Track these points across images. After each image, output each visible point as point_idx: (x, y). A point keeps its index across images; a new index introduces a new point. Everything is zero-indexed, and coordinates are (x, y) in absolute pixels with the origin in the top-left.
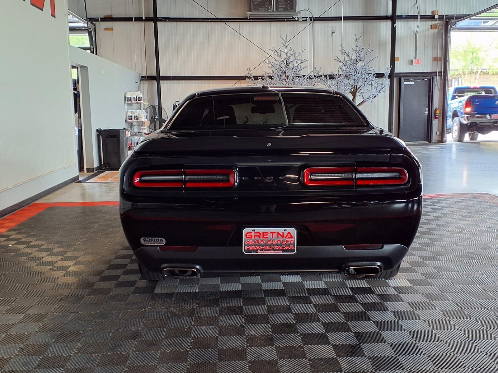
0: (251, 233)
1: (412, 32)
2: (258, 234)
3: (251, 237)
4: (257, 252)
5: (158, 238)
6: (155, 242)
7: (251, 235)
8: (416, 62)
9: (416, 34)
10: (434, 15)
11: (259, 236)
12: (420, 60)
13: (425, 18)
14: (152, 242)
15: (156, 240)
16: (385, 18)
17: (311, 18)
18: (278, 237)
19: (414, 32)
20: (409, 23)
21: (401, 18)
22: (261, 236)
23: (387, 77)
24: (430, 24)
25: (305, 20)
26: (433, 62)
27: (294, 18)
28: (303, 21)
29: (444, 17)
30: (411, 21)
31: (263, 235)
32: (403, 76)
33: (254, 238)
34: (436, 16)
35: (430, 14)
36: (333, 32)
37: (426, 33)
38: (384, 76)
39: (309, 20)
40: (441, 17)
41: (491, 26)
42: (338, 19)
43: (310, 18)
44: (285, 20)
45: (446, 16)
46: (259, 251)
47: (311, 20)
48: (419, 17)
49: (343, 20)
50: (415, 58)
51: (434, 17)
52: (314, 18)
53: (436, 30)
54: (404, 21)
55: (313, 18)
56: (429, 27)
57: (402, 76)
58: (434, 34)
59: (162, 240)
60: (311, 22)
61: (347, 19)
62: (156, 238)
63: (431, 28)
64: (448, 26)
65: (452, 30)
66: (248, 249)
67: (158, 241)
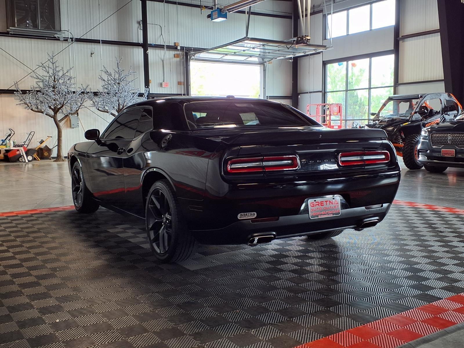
0: (313, 203)
1: (160, 59)
2: (318, 203)
3: (314, 206)
4: (318, 217)
5: (251, 213)
6: (249, 216)
7: (314, 204)
8: (165, 85)
9: (163, 61)
10: (177, 46)
11: (318, 205)
12: (168, 83)
13: (169, 47)
14: (247, 217)
15: (250, 214)
16: (137, 45)
17: (72, 39)
18: (330, 204)
19: (161, 59)
20: (157, 51)
21: (151, 46)
22: (320, 205)
23: (146, 96)
24: (174, 54)
25: (66, 40)
26: (178, 85)
27: (55, 37)
28: (64, 40)
29: (185, 49)
30: (158, 49)
31: (321, 204)
32: (156, 96)
33: (316, 206)
34: (178, 47)
35: (173, 45)
36: (92, 53)
37: (171, 60)
38: (144, 96)
39: (70, 40)
40: (182, 48)
41: (219, 59)
42: (97, 42)
43: (70, 38)
44: (47, 38)
45: (185, 47)
46: (319, 216)
47: (72, 41)
48: (165, 47)
49: (102, 43)
50: (164, 82)
51: (177, 48)
52: (75, 39)
53: (178, 59)
54: (153, 49)
55: (73, 39)
56: (173, 56)
57: (154, 96)
58: (177, 62)
59: (255, 214)
60: (72, 42)
61: (105, 42)
62: (250, 213)
63: (175, 57)
64: (188, 56)
65: (192, 60)
66: (312, 215)
67: (251, 215)
